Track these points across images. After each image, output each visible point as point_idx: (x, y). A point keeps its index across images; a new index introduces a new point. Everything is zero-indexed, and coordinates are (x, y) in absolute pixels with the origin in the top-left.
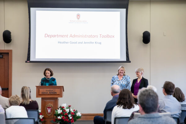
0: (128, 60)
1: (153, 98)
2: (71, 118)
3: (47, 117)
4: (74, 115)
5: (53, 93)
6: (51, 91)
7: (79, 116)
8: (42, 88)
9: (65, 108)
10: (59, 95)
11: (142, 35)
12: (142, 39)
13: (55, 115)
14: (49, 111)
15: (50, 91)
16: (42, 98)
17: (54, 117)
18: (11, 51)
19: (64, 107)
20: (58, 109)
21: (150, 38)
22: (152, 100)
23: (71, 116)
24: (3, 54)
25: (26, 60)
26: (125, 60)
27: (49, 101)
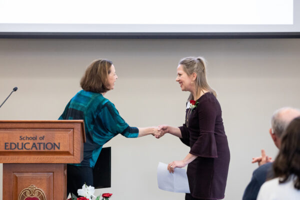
5: (45, 146)
6: (38, 141)
8: (5, 129)
10: (67, 153)
15: (36, 139)
16: (4, 164)
27: (30, 175)
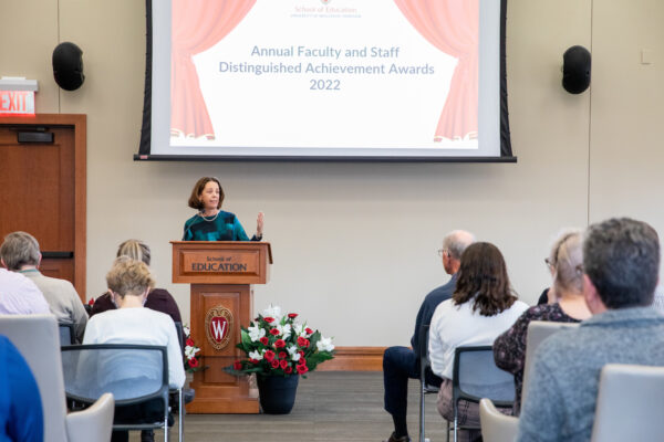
0: (507, 155)
1: (640, 252)
2: (296, 357)
3: (213, 354)
4: (308, 346)
5: (232, 267)
6: (225, 262)
7: (326, 351)
8: (192, 249)
9: (276, 323)
10: (254, 274)
11: (561, 61)
12: (560, 75)
13: (240, 346)
14: (219, 331)
15: (222, 260)
16: (192, 285)
17: (235, 352)
18: (83, 118)
19: (270, 319)
20: (252, 325)
21: (589, 73)
22: (635, 260)
23: (297, 352)
24: (52, 131)
25: (137, 153)
26: (496, 153)
27: (216, 295)
